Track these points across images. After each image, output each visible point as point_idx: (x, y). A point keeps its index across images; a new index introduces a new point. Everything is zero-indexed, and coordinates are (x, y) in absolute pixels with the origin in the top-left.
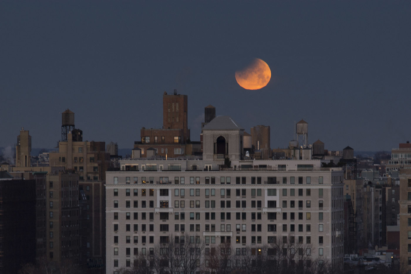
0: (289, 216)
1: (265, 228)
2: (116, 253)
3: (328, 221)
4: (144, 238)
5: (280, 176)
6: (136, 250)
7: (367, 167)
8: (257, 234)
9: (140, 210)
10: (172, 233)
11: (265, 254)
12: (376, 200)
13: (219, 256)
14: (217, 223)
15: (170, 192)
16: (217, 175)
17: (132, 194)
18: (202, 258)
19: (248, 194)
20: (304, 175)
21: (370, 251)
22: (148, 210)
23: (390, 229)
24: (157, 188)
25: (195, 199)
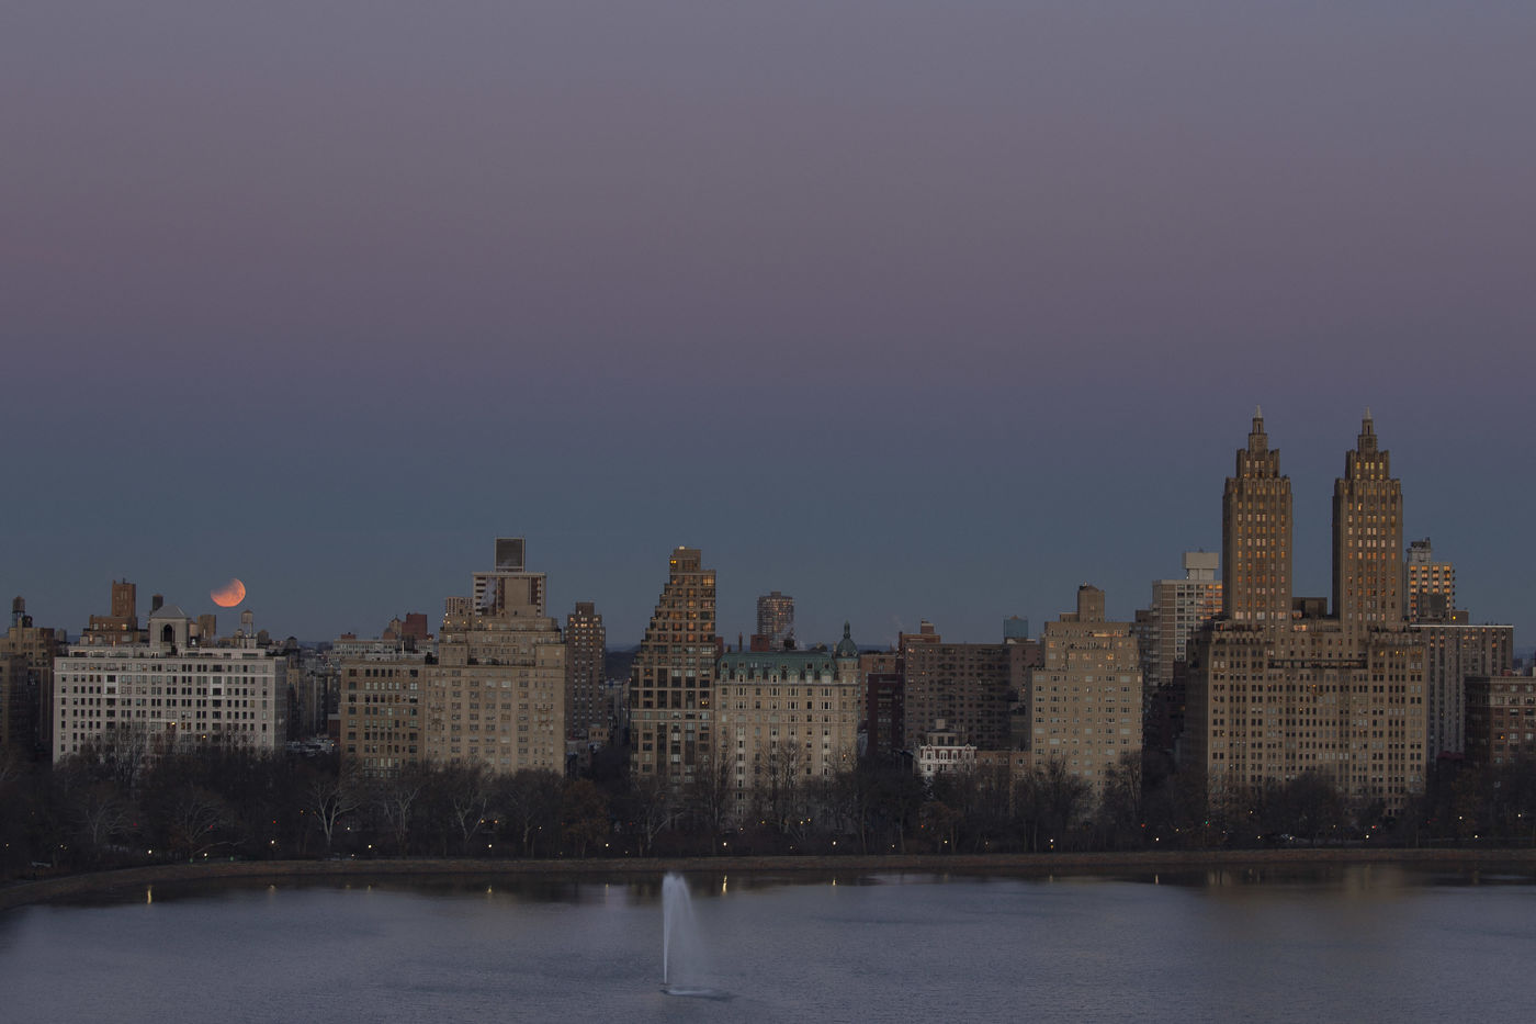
0: (233, 703)
1: (209, 715)
2: (63, 738)
3: (272, 710)
4: (91, 723)
5: (224, 664)
6: (83, 735)
7: (310, 657)
8: (202, 721)
9: (87, 696)
10: (118, 719)
11: (210, 740)
12: (318, 689)
13: (164, 742)
14: (163, 708)
15: (117, 678)
16: (164, 662)
17: (80, 679)
18: (148, 744)
19: (194, 681)
20: (249, 663)
21: (312, 739)
22: (95, 696)
23: (331, 717)
24: (105, 675)
25: (141, 685)
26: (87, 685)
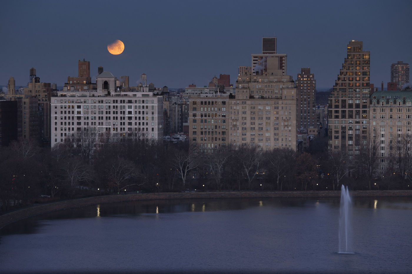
0: (138, 118)
1: (126, 124)
2: (56, 136)
3: (156, 121)
4: (69, 129)
5: (133, 99)
6: (65, 134)
7: (174, 95)
8: (123, 126)
9: (67, 115)
10: (82, 126)
11: (127, 136)
12: (178, 111)
13: (105, 137)
14: (104, 121)
15: (82, 107)
16: (104, 99)
17: (63, 107)
18: (97, 138)
19: (119, 108)
20: (145, 99)
21: (175, 135)
22: (71, 115)
23: (184, 124)
24: (76, 105)
25: (94, 110)
26: (67, 110)
